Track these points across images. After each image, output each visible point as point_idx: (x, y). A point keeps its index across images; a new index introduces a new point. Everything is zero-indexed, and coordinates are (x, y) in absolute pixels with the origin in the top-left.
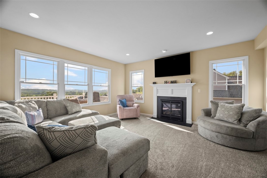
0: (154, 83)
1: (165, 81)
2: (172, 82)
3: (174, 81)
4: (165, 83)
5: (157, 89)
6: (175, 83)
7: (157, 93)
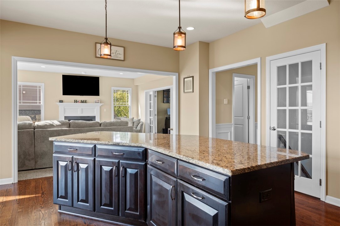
0: (61, 101)
1: (75, 100)
2: (82, 102)
3: (84, 101)
4: (75, 102)
5: (65, 108)
6: (85, 103)
7: (64, 113)
